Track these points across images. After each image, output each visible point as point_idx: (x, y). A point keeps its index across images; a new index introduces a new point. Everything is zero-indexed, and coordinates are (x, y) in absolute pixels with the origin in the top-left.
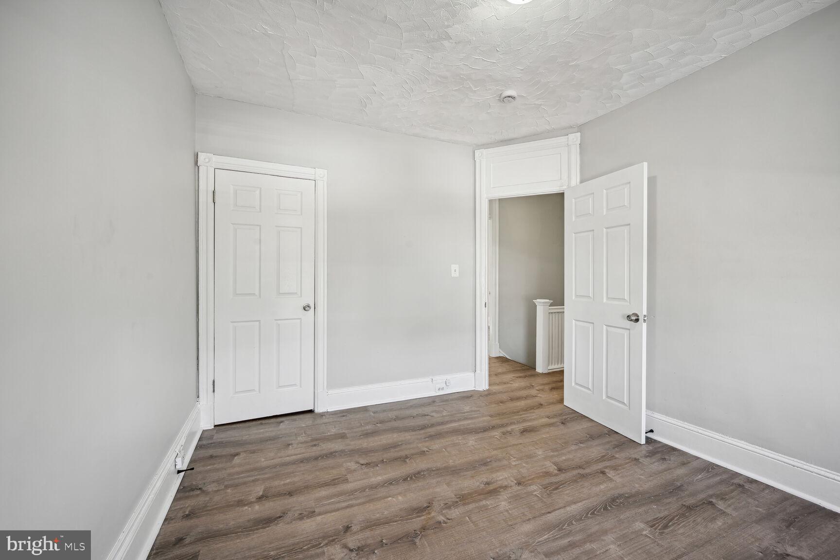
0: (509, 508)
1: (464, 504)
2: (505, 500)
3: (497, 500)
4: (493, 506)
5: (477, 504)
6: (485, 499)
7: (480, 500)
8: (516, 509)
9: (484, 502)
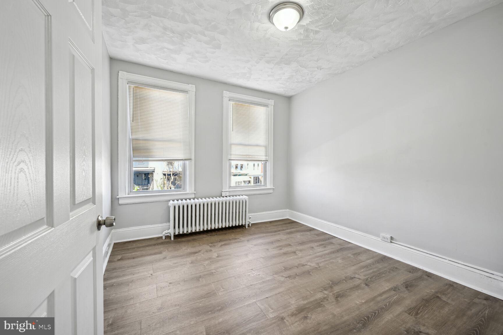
0: (290, 299)
1: (316, 300)
2: (292, 305)
3: (297, 304)
4: (299, 300)
5: (309, 300)
6: (305, 305)
7: (308, 303)
8: (286, 299)
9: (305, 302)
